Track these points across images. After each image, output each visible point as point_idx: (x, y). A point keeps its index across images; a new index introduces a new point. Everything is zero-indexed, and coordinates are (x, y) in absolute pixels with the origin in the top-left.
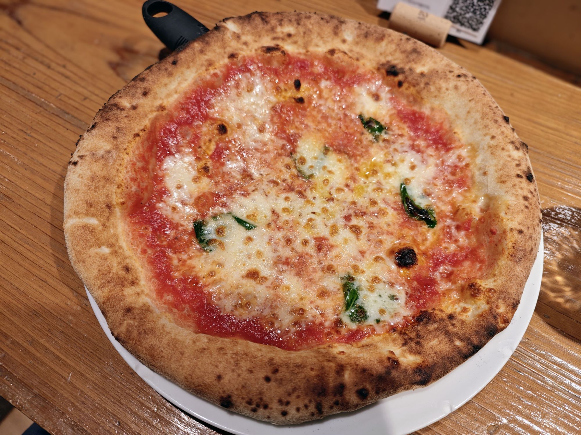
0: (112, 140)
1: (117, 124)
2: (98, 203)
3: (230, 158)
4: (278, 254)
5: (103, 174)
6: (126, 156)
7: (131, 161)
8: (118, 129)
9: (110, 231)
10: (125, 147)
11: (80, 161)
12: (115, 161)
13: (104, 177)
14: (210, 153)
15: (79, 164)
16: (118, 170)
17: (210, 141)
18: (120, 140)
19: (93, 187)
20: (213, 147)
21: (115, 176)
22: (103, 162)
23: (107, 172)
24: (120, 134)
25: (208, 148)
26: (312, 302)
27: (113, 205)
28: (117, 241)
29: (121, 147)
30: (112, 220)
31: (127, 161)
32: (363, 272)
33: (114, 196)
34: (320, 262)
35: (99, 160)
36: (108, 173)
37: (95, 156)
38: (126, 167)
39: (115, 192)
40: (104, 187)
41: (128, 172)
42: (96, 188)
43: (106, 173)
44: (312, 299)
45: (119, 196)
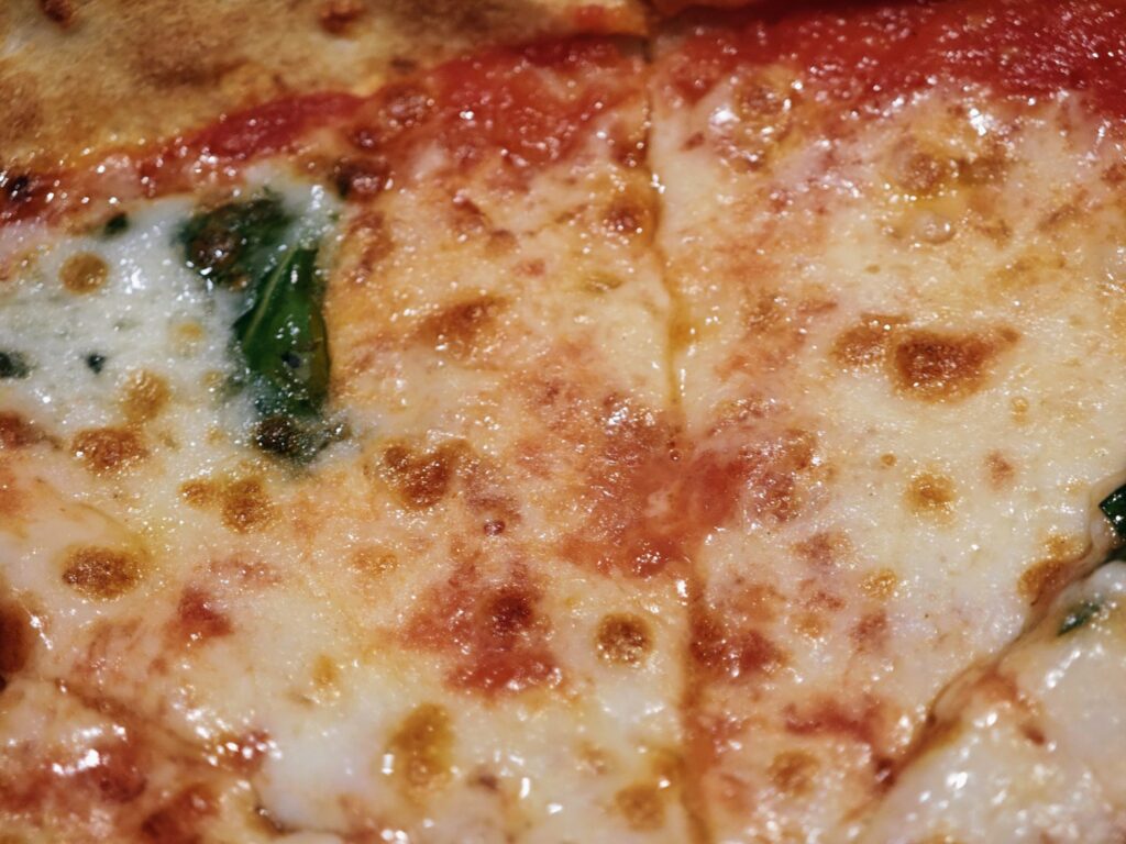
4: (795, 533)
26: (536, 269)
32: (197, 492)
34: (501, 515)
44: (534, 284)
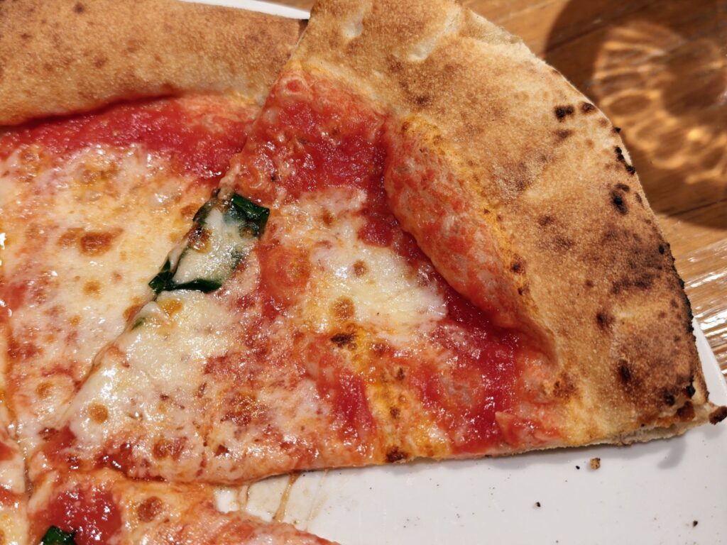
0: (546, 213)
1: (581, 247)
2: (445, 84)
3: (319, 419)
4: (45, 307)
5: (490, 135)
6: (485, 205)
7: (468, 205)
8: (564, 244)
9: (380, 71)
10: (507, 223)
11: (555, 124)
12: (493, 177)
13: (480, 130)
14: (371, 391)
15: (551, 116)
16: (471, 164)
17: (394, 413)
18: (533, 229)
19: (479, 96)
20: (379, 409)
21: (465, 149)
22: (511, 154)
23: (485, 144)
24: (548, 237)
25: (386, 396)
27: (419, 110)
28: (352, 67)
29: (512, 215)
30: (397, 90)
31: (471, 197)
33: (432, 121)
35: (523, 155)
36: (481, 142)
37: (538, 156)
38: (461, 183)
39: (435, 127)
40: (464, 116)
41: (450, 177)
42: (474, 101)
43: (486, 139)
45: (424, 129)
